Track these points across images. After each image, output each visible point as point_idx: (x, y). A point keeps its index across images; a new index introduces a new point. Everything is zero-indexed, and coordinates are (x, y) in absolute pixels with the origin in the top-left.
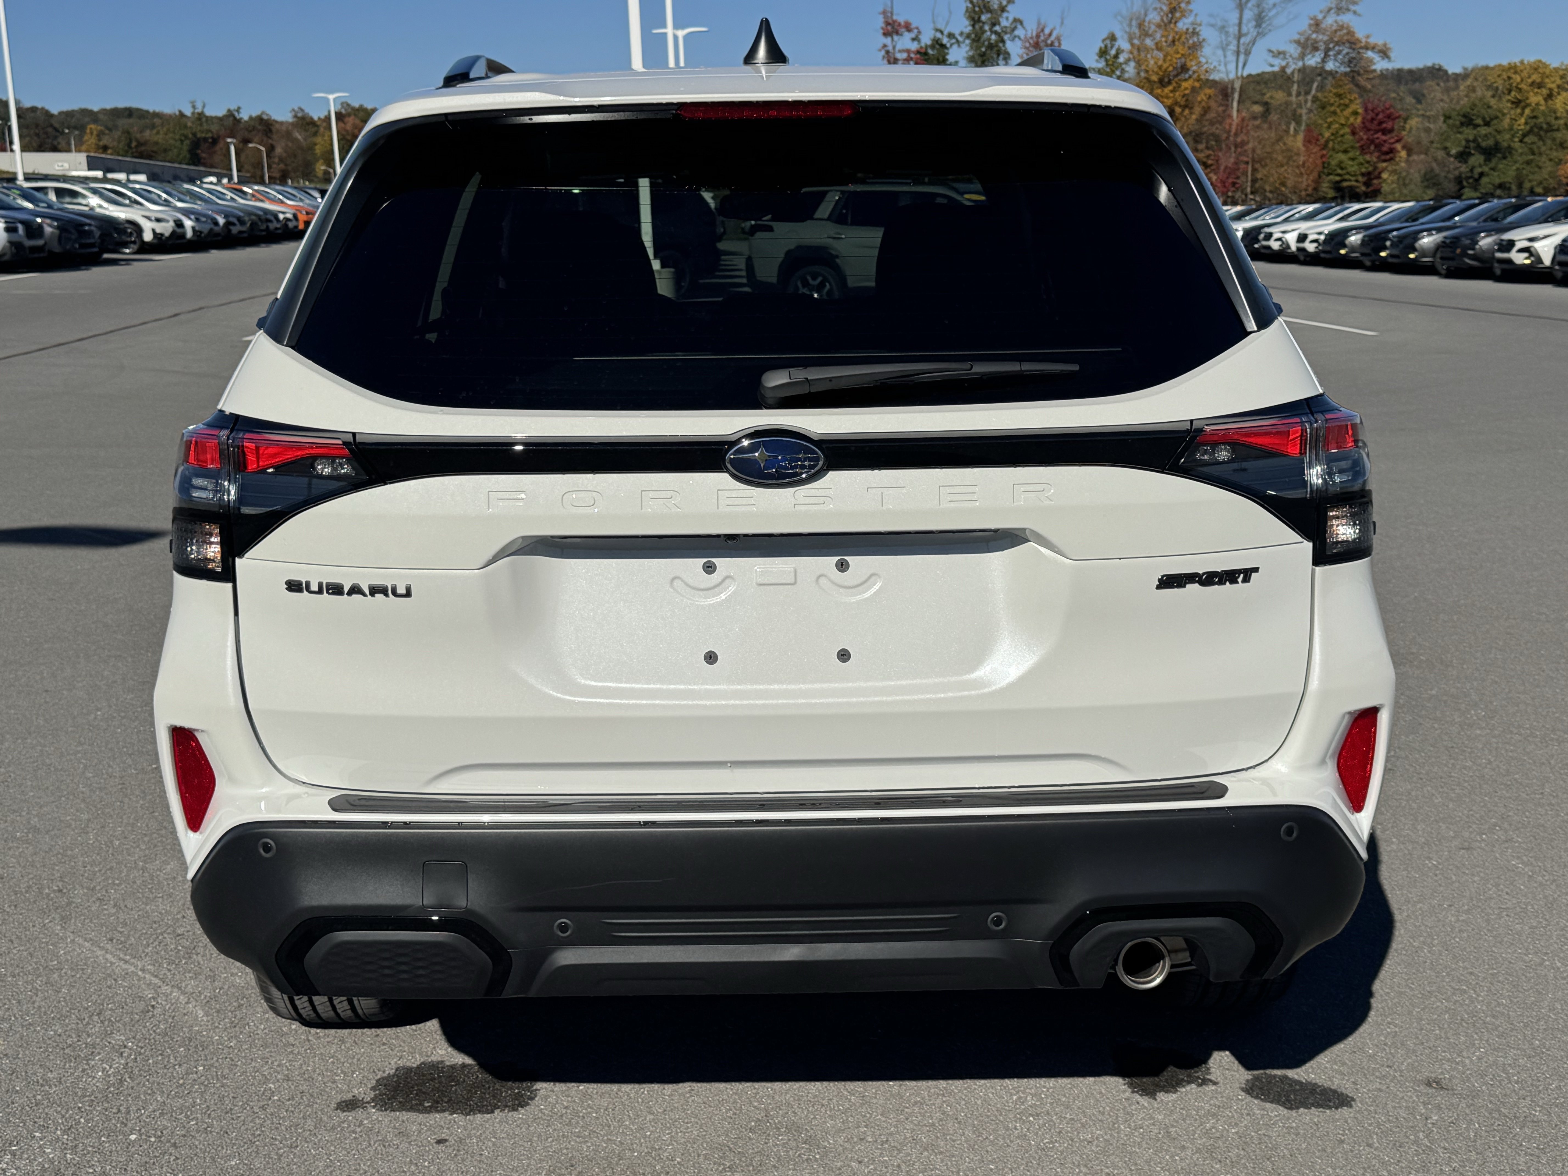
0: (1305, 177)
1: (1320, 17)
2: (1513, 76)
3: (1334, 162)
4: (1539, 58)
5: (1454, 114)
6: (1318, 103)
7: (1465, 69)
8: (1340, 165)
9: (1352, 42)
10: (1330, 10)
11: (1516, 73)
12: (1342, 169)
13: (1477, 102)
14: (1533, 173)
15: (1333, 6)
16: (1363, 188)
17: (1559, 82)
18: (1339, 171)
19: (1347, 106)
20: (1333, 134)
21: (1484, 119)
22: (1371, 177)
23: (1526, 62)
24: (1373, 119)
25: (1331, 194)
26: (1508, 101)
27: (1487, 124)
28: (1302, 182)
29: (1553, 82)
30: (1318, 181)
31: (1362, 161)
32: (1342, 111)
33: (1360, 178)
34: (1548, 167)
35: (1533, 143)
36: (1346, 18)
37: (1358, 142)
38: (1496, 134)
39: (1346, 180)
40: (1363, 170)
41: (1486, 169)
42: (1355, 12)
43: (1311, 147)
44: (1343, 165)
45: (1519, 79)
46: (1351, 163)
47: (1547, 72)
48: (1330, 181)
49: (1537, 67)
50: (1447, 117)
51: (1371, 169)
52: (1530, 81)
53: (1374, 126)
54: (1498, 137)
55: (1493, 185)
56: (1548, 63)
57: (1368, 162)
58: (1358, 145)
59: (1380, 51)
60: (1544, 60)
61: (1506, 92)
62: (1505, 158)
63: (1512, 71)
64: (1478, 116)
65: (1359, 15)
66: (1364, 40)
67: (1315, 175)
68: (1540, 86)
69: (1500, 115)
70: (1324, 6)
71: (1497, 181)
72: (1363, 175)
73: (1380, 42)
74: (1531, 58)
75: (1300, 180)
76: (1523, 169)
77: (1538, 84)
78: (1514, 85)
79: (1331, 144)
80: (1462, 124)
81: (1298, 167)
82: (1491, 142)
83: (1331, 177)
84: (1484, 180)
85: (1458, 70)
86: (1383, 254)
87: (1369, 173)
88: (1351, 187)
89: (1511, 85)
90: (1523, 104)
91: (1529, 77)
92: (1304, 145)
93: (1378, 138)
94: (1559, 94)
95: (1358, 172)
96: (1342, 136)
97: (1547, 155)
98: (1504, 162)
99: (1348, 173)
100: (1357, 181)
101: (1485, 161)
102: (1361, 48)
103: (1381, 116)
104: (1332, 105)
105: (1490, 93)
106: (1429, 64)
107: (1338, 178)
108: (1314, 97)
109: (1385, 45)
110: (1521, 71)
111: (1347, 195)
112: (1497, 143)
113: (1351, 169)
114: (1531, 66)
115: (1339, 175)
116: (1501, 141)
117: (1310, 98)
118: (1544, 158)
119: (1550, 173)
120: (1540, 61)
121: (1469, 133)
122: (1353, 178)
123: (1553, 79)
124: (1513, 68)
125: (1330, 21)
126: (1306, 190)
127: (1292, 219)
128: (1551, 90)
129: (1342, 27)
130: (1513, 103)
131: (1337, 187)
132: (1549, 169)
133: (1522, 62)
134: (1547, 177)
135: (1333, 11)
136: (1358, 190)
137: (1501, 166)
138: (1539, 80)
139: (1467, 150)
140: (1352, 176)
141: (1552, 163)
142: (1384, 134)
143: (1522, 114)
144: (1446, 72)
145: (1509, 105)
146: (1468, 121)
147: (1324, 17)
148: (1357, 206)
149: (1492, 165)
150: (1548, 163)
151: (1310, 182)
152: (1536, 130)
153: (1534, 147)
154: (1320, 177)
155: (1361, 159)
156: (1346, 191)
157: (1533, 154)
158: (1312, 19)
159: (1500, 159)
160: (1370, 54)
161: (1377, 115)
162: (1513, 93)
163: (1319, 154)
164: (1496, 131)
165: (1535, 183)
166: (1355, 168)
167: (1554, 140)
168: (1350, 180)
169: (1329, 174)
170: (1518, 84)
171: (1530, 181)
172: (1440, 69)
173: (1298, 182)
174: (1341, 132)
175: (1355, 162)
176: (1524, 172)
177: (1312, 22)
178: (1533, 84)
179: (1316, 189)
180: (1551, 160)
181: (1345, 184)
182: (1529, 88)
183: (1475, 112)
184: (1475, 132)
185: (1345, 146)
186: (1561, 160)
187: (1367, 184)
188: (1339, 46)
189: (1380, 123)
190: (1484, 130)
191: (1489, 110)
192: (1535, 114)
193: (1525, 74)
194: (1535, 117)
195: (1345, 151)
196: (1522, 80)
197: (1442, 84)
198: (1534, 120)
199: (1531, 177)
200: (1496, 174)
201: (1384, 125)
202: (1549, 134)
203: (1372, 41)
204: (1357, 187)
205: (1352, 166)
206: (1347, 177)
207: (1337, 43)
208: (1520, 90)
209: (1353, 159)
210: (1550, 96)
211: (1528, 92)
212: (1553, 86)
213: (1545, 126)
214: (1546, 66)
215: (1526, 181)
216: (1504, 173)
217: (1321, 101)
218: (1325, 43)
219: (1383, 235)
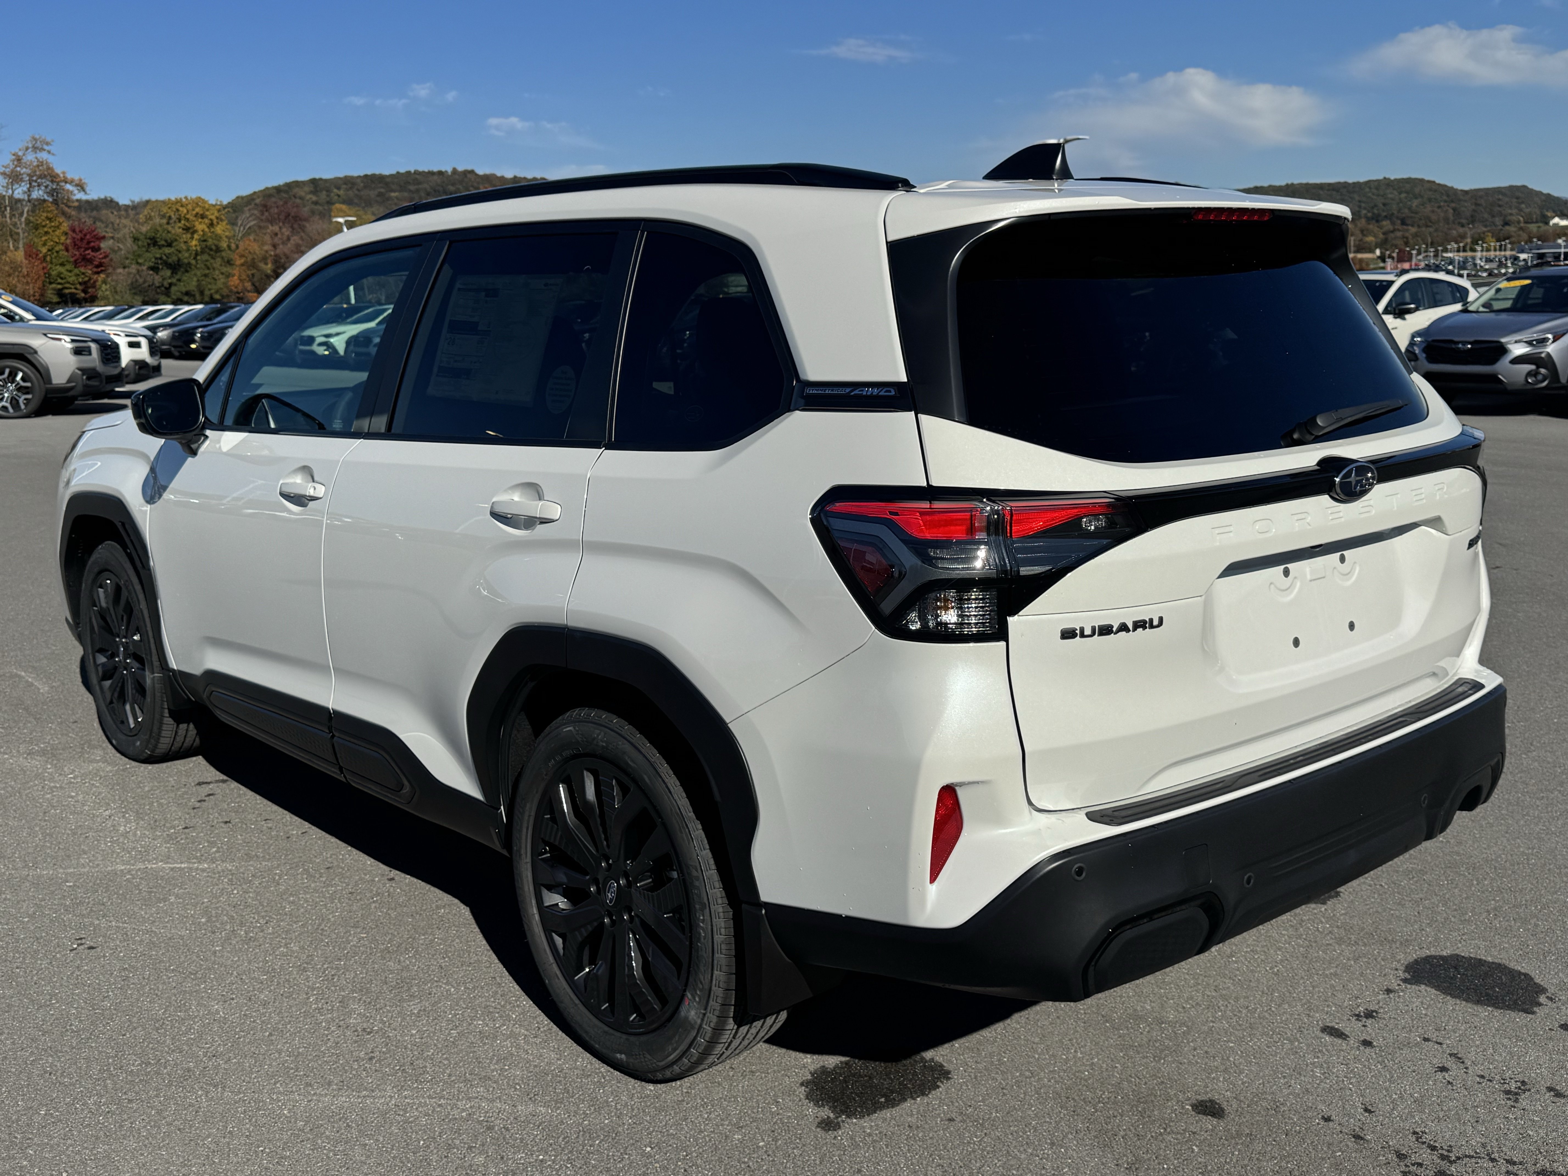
0: (31, 285)
1: (20, 153)
2: (181, 209)
3: (54, 273)
4: (199, 195)
5: (142, 237)
6: (31, 224)
7: (133, 202)
8: (59, 275)
9: (53, 177)
10: (27, 149)
11: (182, 206)
12: (62, 278)
13: (159, 228)
14: (210, 283)
15: (30, 146)
16: (83, 295)
17: (216, 214)
18: (59, 281)
19: (58, 227)
20: (49, 250)
21: (166, 241)
22: (87, 285)
23: (189, 198)
24: (82, 239)
25: (55, 299)
26: (180, 228)
27: (170, 245)
28: (29, 289)
29: (213, 214)
30: (43, 289)
31: (78, 273)
32: (53, 231)
33: (78, 286)
34: (222, 279)
35: (207, 261)
36: (43, 156)
37: (72, 257)
38: (177, 253)
39: (67, 288)
40: (80, 280)
41: (174, 280)
42: (49, 152)
43: (33, 261)
44: (62, 276)
45: (185, 211)
46: (70, 274)
47: (207, 206)
48: (54, 289)
49: (198, 202)
50: (136, 239)
51: (86, 279)
52: (194, 212)
53: (84, 245)
54: (180, 255)
55: (182, 293)
56: (206, 199)
57: (83, 274)
58: (72, 260)
59: (77, 185)
60: (203, 197)
61: (177, 221)
62: (187, 271)
63: (179, 204)
64: (161, 239)
65: (53, 154)
66: (62, 175)
67: (39, 284)
68: (203, 217)
69: (178, 238)
70: (23, 145)
71: (184, 290)
72: (80, 284)
73: (76, 178)
74: (193, 195)
75: (27, 288)
76: (202, 280)
77: (201, 215)
78: (183, 215)
79: (48, 258)
80: (149, 245)
81: (24, 277)
82: (175, 258)
83: (54, 286)
84: (173, 289)
85: (127, 202)
86: (193, 346)
87: (85, 283)
88: (71, 294)
89: (180, 215)
90: (191, 231)
91: (193, 210)
92: (26, 259)
93: (89, 254)
94: (218, 223)
95: (76, 282)
96: (57, 252)
97: (219, 270)
98: (186, 274)
99: (69, 283)
100: (76, 289)
101: (172, 273)
102: (61, 181)
103: (88, 237)
104: (44, 226)
105: (164, 221)
106: (102, 197)
107: (60, 287)
108: (26, 219)
109: (81, 180)
110: (187, 205)
111: (69, 300)
112: (179, 260)
113: (71, 280)
114: (193, 201)
115: (59, 284)
116: (182, 258)
117: (23, 219)
118: (217, 272)
119: (224, 283)
120: (200, 198)
121: (156, 252)
122: (73, 287)
123: (212, 212)
124: (178, 202)
125: (30, 157)
126: (34, 296)
127: (92, 318)
128: (211, 220)
129: (41, 163)
130: (183, 229)
131: (60, 293)
132: (222, 280)
133: (186, 198)
134: (222, 286)
135: (30, 150)
136: (78, 296)
137: (185, 278)
138: (201, 212)
139: (157, 265)
140: (72, 284)
141: (224, 276)
142: (92, 251)
143: (192, 238)
144: (117, 204)
145: (181, 230)
146: (153, 242)
147: (24, 155)
148: (151, 309)
149: (178, 277)
150: (221, 276)
151: (37, 289)
152: (207, 250)
153: (208, 263)
154: (44, 286)
155: (76, 271)
156: (69, 296)
157: (208, 269)
158: (14, 155)
159: (183, 273)
160: (68, 187)
161: (85, 235)
162: (183, 222)
163: (41, 266)
164: (177, 250)
165: (212, 291)
166: (74, 278)
167: (222, 258)
168: (71, 288)
169: (51, 283)
170: (185, 214)
171: (210, 290)
172: (112, 201)
173: (26, 289)
174: (57, 249)
175: (73, 274)
176: (204, 283)
177: (14, 157)
178: (196, 215)
179: (42, 295)
180: (222, 274)
181: (67, 291)
182: (194, 219)
183: (158, 236)
184: (161, 251)
185: (62, 260)
186: (230, 274)
187: (85, 291)
188: (42, 179)
189: (89, 243)
190: (167, 250)
191: (169, 235)
192: (205, 238)
193: (190, 207)
194: (205, 241)
195: (62, 265)
196: (188, 211)
197: (115, 213)
198: (205, 243)
199: (210, 286)
200: (182, 284)
201: (92, 244)
202: (218, 254)
203: (69, 176)
204: (77, 294)
205: (70, 277)
206: (67, 285)
207: (40, 177)
208: (187, 220)
209: (70, 271)
210: (211, 225)
211: (194, 221)
212: (213, 217)
213: (214, 247)
214: (204, 201)
215: (207, 289)
216: (188, 283)
217: (32, 222)
218: (29, 175)
219: (191, 331)
